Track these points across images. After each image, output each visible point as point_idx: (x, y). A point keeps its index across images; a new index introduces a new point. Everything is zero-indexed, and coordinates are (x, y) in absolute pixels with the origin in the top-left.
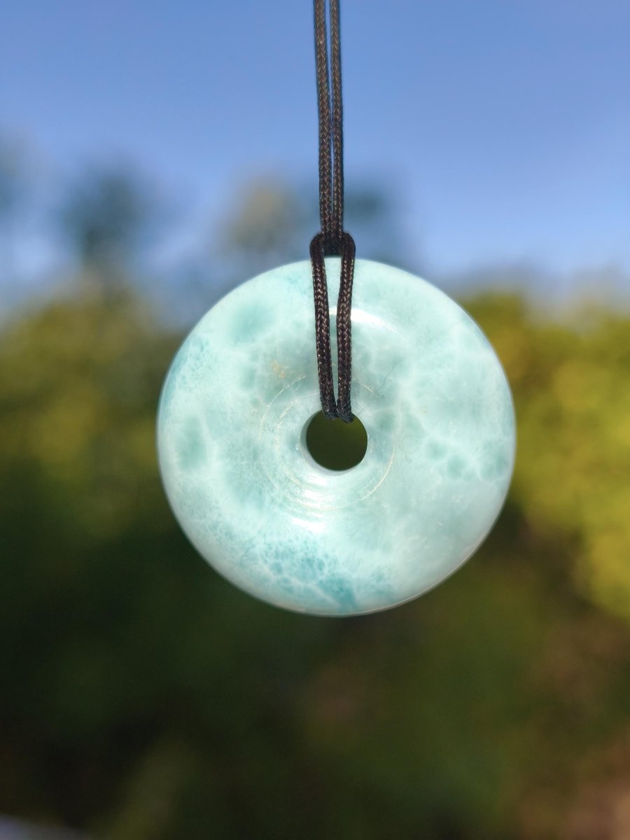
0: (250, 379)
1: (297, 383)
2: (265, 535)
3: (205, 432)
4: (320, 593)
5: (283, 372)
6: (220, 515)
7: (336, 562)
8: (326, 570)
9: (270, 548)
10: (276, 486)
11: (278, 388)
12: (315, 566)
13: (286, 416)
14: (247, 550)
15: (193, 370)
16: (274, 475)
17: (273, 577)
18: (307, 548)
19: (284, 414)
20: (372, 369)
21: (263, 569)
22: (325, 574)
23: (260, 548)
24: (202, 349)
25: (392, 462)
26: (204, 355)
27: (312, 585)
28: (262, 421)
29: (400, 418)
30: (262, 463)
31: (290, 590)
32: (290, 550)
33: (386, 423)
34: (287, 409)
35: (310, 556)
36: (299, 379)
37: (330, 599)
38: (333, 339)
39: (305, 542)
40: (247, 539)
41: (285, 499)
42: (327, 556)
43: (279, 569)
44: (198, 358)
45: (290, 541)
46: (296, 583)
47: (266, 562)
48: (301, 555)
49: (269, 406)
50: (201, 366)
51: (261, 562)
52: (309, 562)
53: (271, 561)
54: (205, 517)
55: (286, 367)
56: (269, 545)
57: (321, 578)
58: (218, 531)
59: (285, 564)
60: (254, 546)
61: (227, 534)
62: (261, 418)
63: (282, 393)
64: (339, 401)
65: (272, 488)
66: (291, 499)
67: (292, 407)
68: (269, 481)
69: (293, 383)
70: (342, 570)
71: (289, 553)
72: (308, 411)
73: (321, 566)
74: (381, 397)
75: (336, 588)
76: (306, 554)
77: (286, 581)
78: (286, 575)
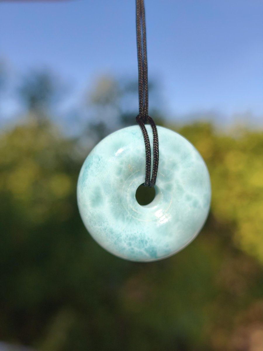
0: (120, 171)
1: (136, 173)
2: (125, 231)
3: (103, 192)
4: (145, 253)
5: (132, 169)
6: (108, 224)
7: (152, 241)
8: (148, 244)
9: (127, 237)
10: (128, 212)
11: (129, 175)
12: (144, 243)
13: (131, 186)
14: (118, 238)
15: (96, 168)
16: (127, 208)
17: (128, 248)
18: (142, 236)
19: (131, 184)
20: (165, 168)
21: (124, 244)
22: (147, 246)
23: (123, 236)
24: (100, 160)
25: (171, 203)
26: (101, 162)
27: (142, 250)
28: (123, 187)
29: (175, 186)
30: (123, 204)
31: (133, 252)
32: (135, 237)
33: (169, 188)
34: (132, 183)
35: (142, 239)
36: (137, 171)
37: (148, 255)
38: (152, 156)
39: (141, 234)
40: (119, 233)
41: (132, 218)
42: (149, 239)
43: (130, 244)
44: (98, 163)
45: (135, 233)
46: (136, 249)
47: (125, 242)
48: (139, 239)
49: (126, 182)
50: (100, 166)
51: (123, 242)
52: (142, 241)
53: (128, 241)
54: (101, 225)
55: (134, 167)
56: (127, 235)
57: (146, 247)
58: (107, 231)
59: (133, 242)
60: (121, 236)
61: (110, 232)
62: (123, 186)
63: (131, 177)
64: (152, 180)
65: (127, 213)
66: (134, 217)
67: (133, 182)
68: (126, 211)
69: (135, 173)
70: (154, 244)
71: (134, 238)
72: (139, 183)
73: (146, 242)
74: (167, 178)
75: (151, 251)
76: (141, 238)
77: (132, 249)
78: (133, 247)
